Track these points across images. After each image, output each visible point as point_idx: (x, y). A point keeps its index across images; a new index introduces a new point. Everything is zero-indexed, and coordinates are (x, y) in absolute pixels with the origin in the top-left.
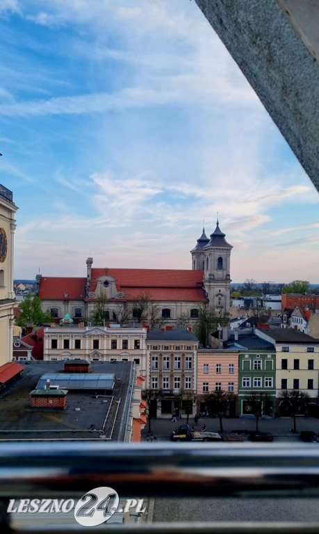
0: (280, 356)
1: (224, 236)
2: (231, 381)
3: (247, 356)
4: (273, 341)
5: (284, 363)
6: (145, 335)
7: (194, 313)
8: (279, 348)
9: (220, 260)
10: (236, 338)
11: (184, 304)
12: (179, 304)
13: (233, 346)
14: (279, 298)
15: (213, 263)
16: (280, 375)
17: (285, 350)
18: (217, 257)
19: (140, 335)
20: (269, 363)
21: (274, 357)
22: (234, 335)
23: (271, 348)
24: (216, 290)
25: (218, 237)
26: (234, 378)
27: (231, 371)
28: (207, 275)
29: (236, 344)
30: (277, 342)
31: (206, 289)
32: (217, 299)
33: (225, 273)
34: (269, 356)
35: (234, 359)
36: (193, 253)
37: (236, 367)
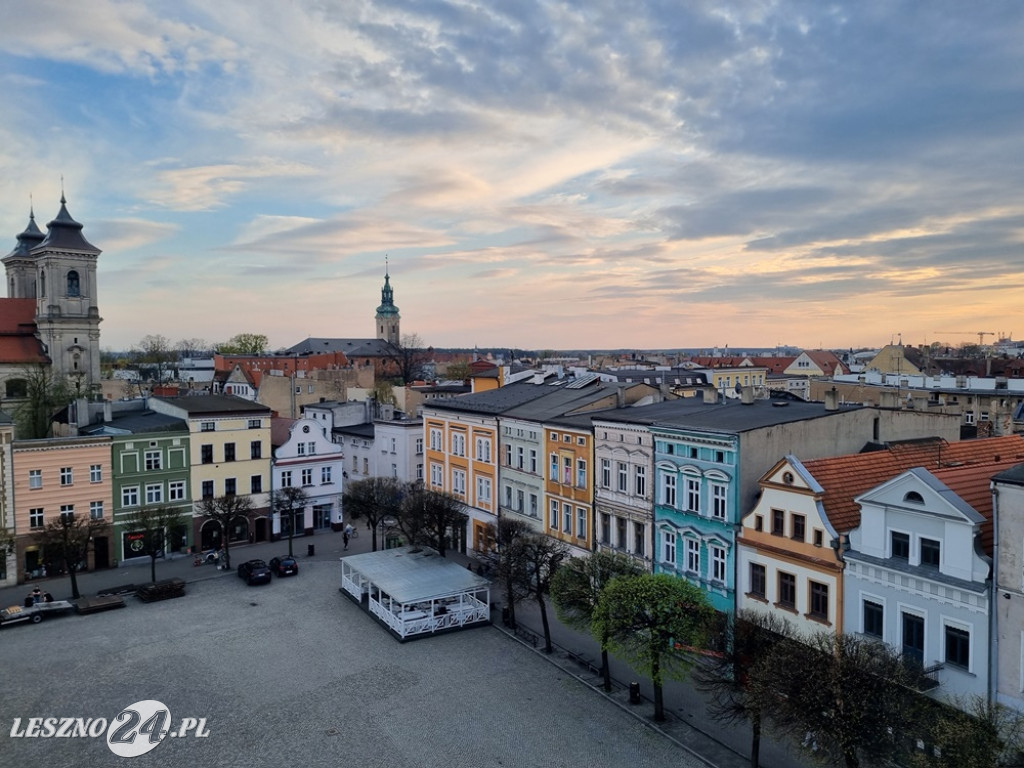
0: (197, 440)
1: (79, 227)
2: (96, 498)
3: (129, 446)
4: (181, 413)
5: (207, 452)
7: (15, 387)
8: (195, 425)
9: (73, 276)
10: (108, 417)
13: (102, 432)
14: (211, 363)
15: (56, 283)
16: (200, 474)
17: (208, 429)
18: (66, 271)
20: (177, 456)
21: (186, 443)
22: (102, 414)
23: (181, 427)
24: (68, 339)
25: (66, 229)
26: (104, 491)
27: (96, 477)
28: (43, 308)
29: (106, 428)
30: (192, 415)
31: (44, 338)
32: (69, 357)
33: (86, 304)
34: (176, 442)
35: (100, 454)
36: (8, 263)
37: (106, 470)
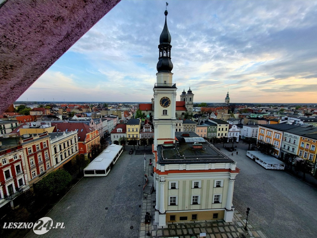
0: (218, 127)
1: (191, 91)
2: (205, 134)
3: (209, 127)
4: (216, 123)
5: (219, 129)
6: (182, 122)
7: (183, 114)
8: (218, 125)
9: (191, 99)
10: (204, 122)
11: (180, 111)
12: (179, 111)
13: (203, 124)
14: (200, 108)
15: (188, 99)
16: (218, 132)
17: (220, 126)
18: (190, 98)
19: (181, 122)
20: (215, 129)
21: (217, 127)
22: (203, 121)
23: (216, 125)
24: (189, 107)
25: (190, 92)
26: (206, 133)
27: (205, 131)
28: (186, 103)
29: (204, 124)
30: (218, 124)
31: (186, 107)
32: (189, 110)
33: (192, 102)
34: (215, 127)
35: (206, 128)
36: (181, 96)
37: (207, 131)
